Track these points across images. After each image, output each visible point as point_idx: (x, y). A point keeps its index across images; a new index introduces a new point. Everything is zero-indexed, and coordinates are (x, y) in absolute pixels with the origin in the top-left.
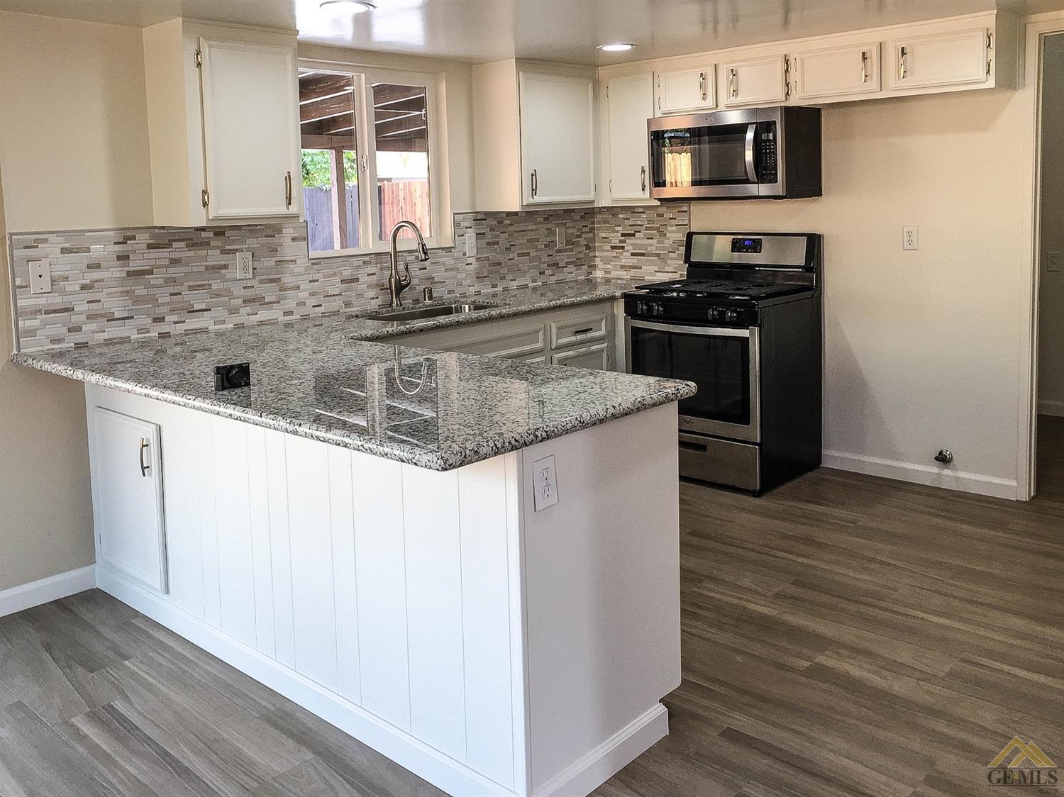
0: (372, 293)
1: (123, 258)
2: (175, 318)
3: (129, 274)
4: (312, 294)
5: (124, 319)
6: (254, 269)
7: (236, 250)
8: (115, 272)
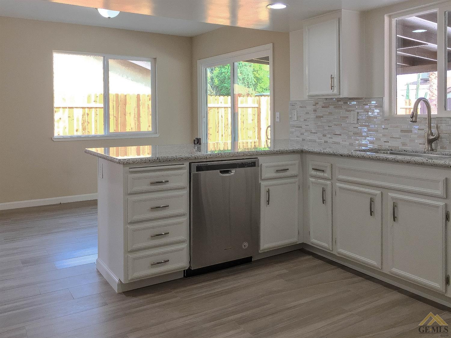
0: (421, 141)
1: (315, 111)
2: (329, 136)
3: (317, 117)
4: (384, 135)
5: (314, 133)
6: (358, 119)
7: (351, 110)
8: (312, 116)
